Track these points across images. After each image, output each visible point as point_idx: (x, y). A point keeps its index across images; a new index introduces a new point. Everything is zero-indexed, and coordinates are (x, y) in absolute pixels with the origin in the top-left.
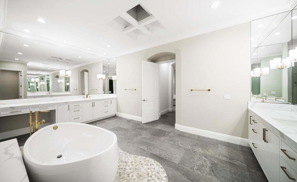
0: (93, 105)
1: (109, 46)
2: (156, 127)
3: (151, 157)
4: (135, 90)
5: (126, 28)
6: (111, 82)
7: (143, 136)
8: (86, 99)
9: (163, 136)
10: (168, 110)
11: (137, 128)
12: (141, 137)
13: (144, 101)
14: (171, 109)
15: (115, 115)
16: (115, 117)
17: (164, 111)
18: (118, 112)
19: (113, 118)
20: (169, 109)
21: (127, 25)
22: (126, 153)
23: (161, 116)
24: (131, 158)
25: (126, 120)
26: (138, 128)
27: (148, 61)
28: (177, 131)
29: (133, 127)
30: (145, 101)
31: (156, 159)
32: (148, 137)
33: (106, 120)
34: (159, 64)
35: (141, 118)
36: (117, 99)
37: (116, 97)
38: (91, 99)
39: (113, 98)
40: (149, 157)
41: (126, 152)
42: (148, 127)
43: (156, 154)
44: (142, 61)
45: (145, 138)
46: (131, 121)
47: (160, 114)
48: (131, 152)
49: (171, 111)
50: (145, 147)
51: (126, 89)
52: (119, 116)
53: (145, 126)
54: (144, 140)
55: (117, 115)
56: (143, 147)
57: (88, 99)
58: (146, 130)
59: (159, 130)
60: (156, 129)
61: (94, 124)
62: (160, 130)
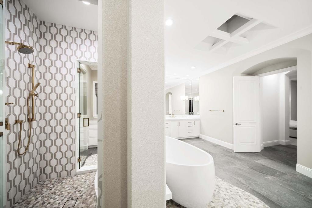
0: (179, 124)
1: (193, 68)
2: (257, 160)
3: (254, 194)
4: (224, 111)
5: (215, 45)
6: (191, 103)
7: (238, 166)
8: (172, 118)
9: (272, 175)
10: (278, 142)
11: (227, 155)
12: (234, 166)
13: (236, 125)
14: (284, 141)
15: (198, 137)
16: (198, 138)
17: (270, 142)
18: (202, 134)
19: (196, 140)
20: (281, 140)
21: (215, 41)
22: (218, 178)
23: (264, 148)
24: (225, 185)
25: (212, 144)
26: (229, 156)
27: (241, 76)
28: (301, 176)
29: (222, 153)
30: (238, 125)
31: (262, 199)
32: (244, 169)
33: (189, 140)
34: (260, 77)
35: (231, 144)
36: (200, 120)
37: (199, 118)
38: (176, 118)
39: (196, 119)
40: (250, 193)
41: (218, 176)
42: (243, 157)
43: (262, 194)
44: (234, 77)
45: (240, 169)
46: (218, 146)
47: (262, 145)
48: (224, 179)
49: (285, 145)
50: (242, 179)
51: (210, 111)
52: (203, 138)
53: (238, 156)
54: (240, 172)
55: (200, 137)
56: (238, 178)
57: (174, 118)
58: (241, 160)
59: (263, 165)
60: (257, 163)
61: (185, 141)
62: (265, 166)
